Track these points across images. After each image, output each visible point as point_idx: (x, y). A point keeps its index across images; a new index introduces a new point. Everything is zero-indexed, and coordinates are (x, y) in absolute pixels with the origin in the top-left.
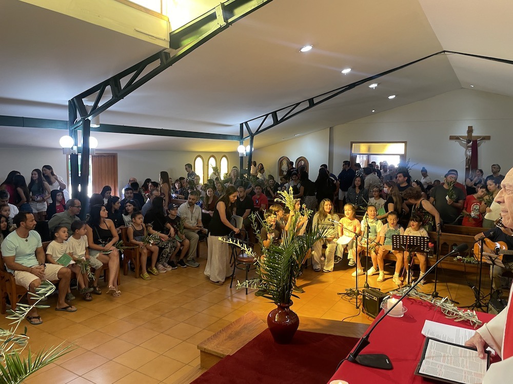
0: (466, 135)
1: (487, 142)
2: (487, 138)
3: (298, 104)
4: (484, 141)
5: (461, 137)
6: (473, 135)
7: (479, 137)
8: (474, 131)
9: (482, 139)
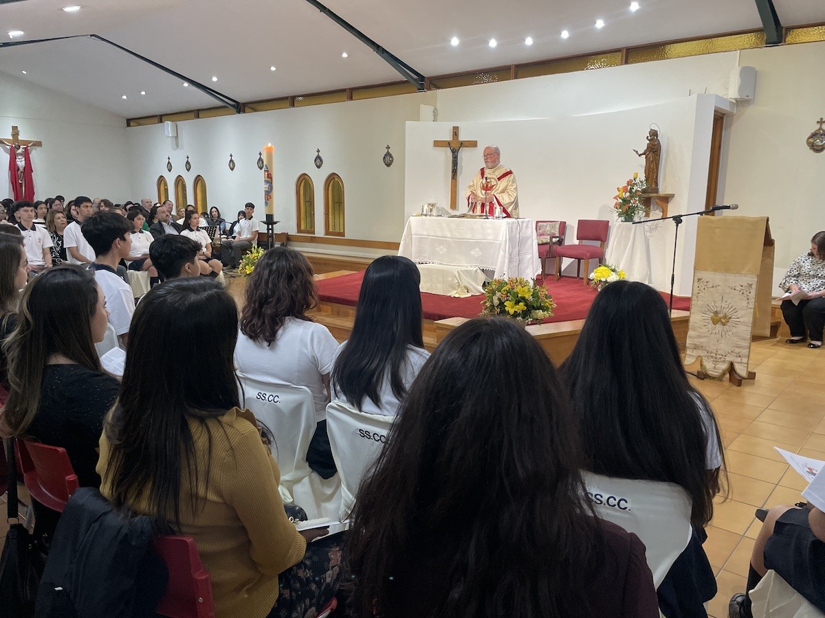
0: (11, 138)
1: (38, 149)
2: (38, 144)
4: (35, 147)
5: (6, 140)
6: (20, 138)
8: (20, 134)
9: (33, 145)
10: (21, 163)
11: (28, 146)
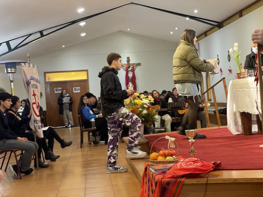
0: (126, 63)
1: (139, 67)
2: (139, 64)
3: (30, 35)
4: (137, 66)
6: (131, 62)
7: (134, 64)
8: (131, 60)
9: (136, 65)
10: (130, 75)
11: (134, 66)
